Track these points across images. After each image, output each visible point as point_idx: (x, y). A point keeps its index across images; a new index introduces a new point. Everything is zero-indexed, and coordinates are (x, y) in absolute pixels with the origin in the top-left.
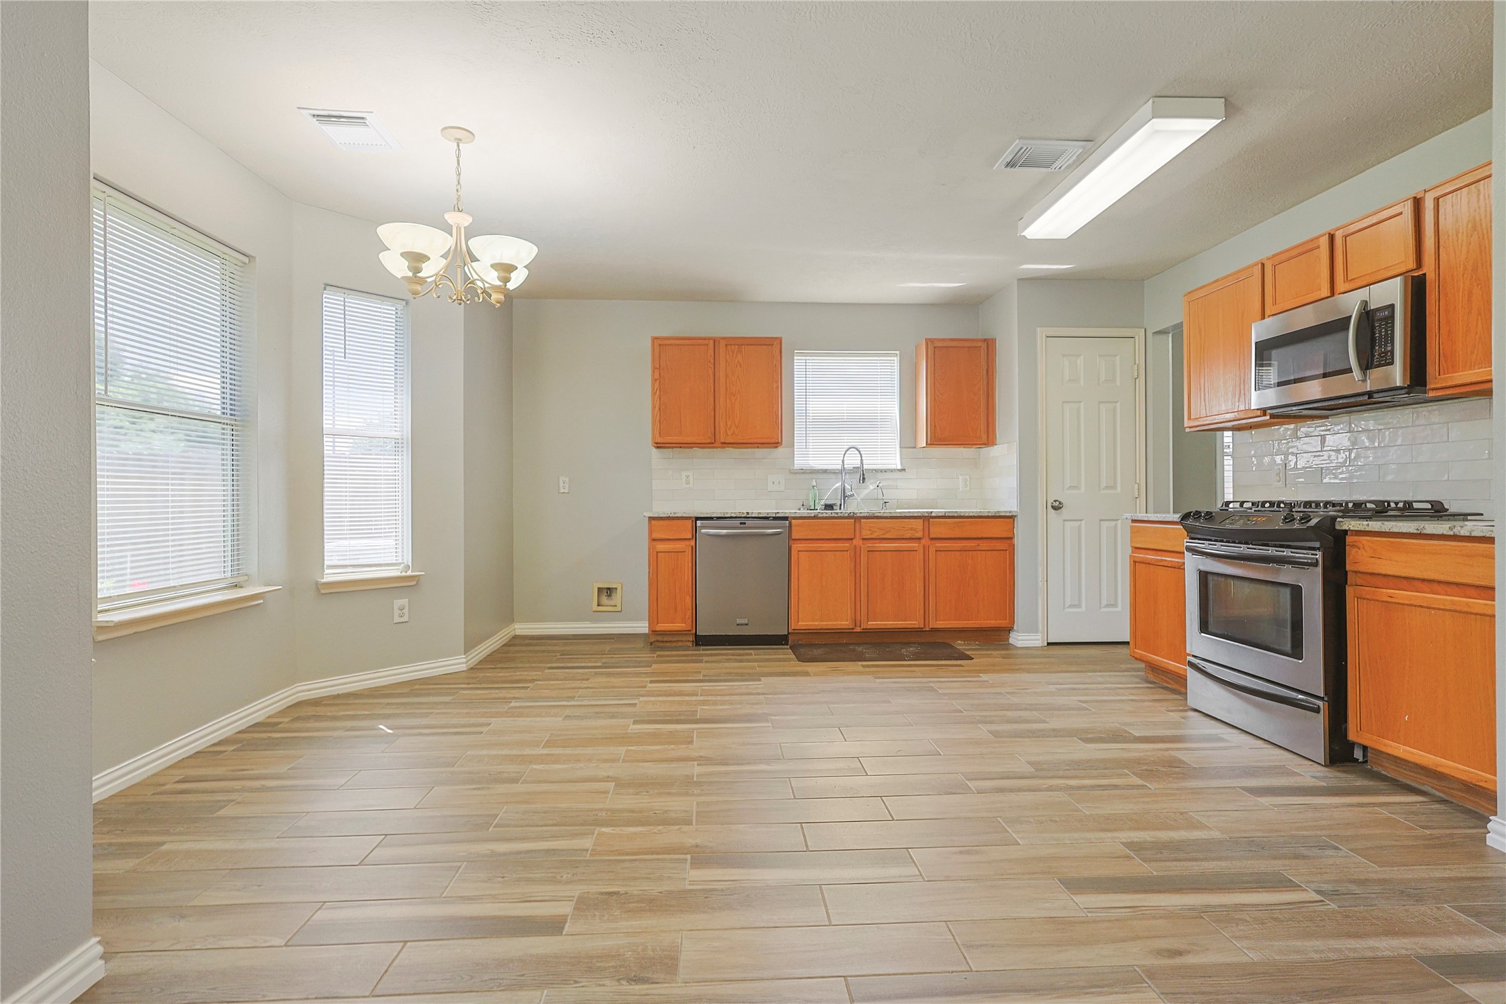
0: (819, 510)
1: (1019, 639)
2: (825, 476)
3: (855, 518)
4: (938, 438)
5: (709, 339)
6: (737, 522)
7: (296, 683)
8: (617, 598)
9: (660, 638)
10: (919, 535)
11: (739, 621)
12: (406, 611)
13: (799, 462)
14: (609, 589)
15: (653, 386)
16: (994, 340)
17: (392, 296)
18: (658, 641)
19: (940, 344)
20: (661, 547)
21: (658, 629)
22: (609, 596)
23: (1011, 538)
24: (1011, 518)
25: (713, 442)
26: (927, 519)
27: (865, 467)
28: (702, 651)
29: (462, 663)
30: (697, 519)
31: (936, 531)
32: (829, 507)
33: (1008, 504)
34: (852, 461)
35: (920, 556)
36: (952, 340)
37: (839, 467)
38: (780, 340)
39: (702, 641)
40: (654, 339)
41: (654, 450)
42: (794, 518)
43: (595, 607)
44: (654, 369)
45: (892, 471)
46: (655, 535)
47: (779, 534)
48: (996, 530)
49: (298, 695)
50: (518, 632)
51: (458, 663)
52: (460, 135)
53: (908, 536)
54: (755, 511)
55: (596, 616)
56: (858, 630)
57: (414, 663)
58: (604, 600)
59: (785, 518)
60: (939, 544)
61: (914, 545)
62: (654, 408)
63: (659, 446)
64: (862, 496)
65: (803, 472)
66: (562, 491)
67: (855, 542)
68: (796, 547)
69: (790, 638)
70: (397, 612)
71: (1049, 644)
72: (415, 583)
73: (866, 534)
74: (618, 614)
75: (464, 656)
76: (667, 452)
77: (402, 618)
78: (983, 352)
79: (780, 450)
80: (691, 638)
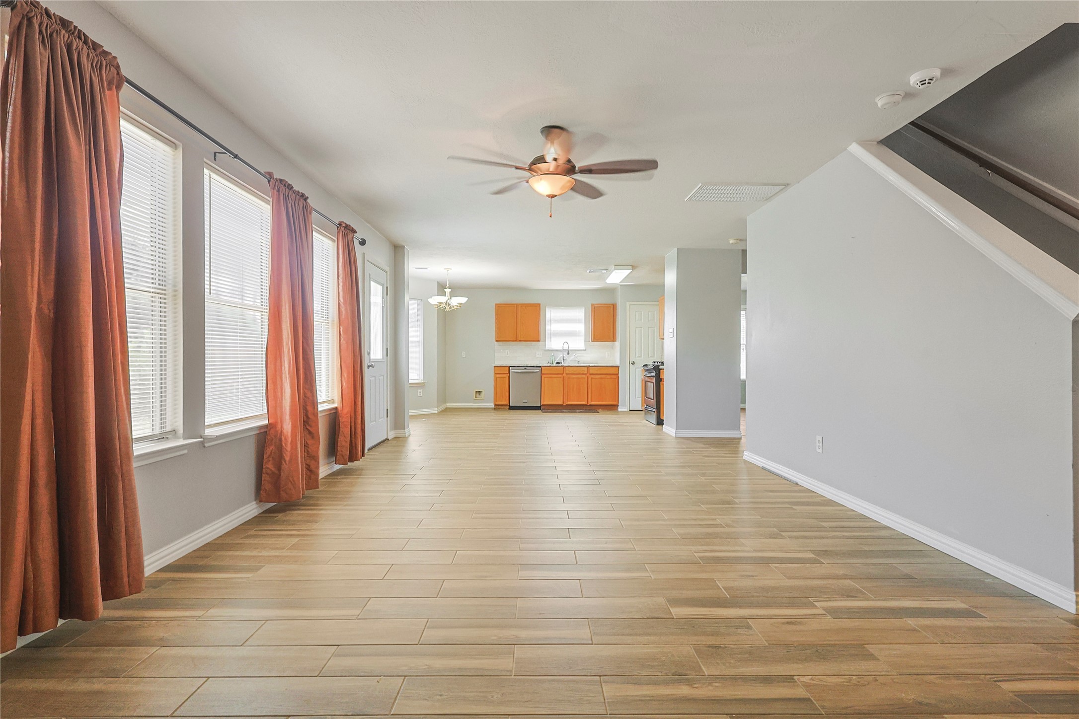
0: (555, 364)
1: (620, 409)
2: (556, 352)
3: (564, 367)
4: (595, 339)
5: (515, 304)
6: (524, 368)
8: (483, 394)
9: (497, 407)
10: (586, 373)
11: (524, 401)
12: (421, 393)
13: (547, 347)
14: (480, 392)
15: (495, 320)
16: (616, 304)
17: (418, 299)
18: (498, 407)
19: (596, 306)
20: (498, 376)
21: (497, 403)
22: (480, 394)
23: (618, 374)
24: (618, 367)
25: (516, 340)
26: (588, 367)
27: (570, 349)
28: (513, 412)
30: (510, 367)
31: (592, 371)
32: (558, 363)
33: (617, 363)
34: (566, 347)
35: (586, 380)
36: (605, 304)
37: (562, 349)
38: (540, 304)
39: (512, 408)
40: (496, 304)
41: (496, 342)
42: (543, 367)
43: (475, 398)
44: (496, 315)
45: (581, 350)
46: (496, 372)
47: (538, 372)
48: (613, 371)
50: (448, 407)
51: (435, 410)
52: (448, 269)
53: (582, 373)
54: (529, 364)
55: (476, 401)
56: (564, 405)
58: (478, 395)
59: (540, 367)
60: (592, 376)
61: (584, 376)
62: (496, 328)
63: (497, 341)
64: (570, 359)
65: (549, 350)
66: (463, 357)
67: (564, 375)
68: (543, 376)
69: (542, 407)
70: (419, 393)
71: (630, 410)
72: (424, 385)
73: (567, 372)
74: (482, 401)
75: (437, 409)
76: (500, 343)
77: (420, 395)
78: (612, 309)
79: (540, 342)
80: (508, 407)
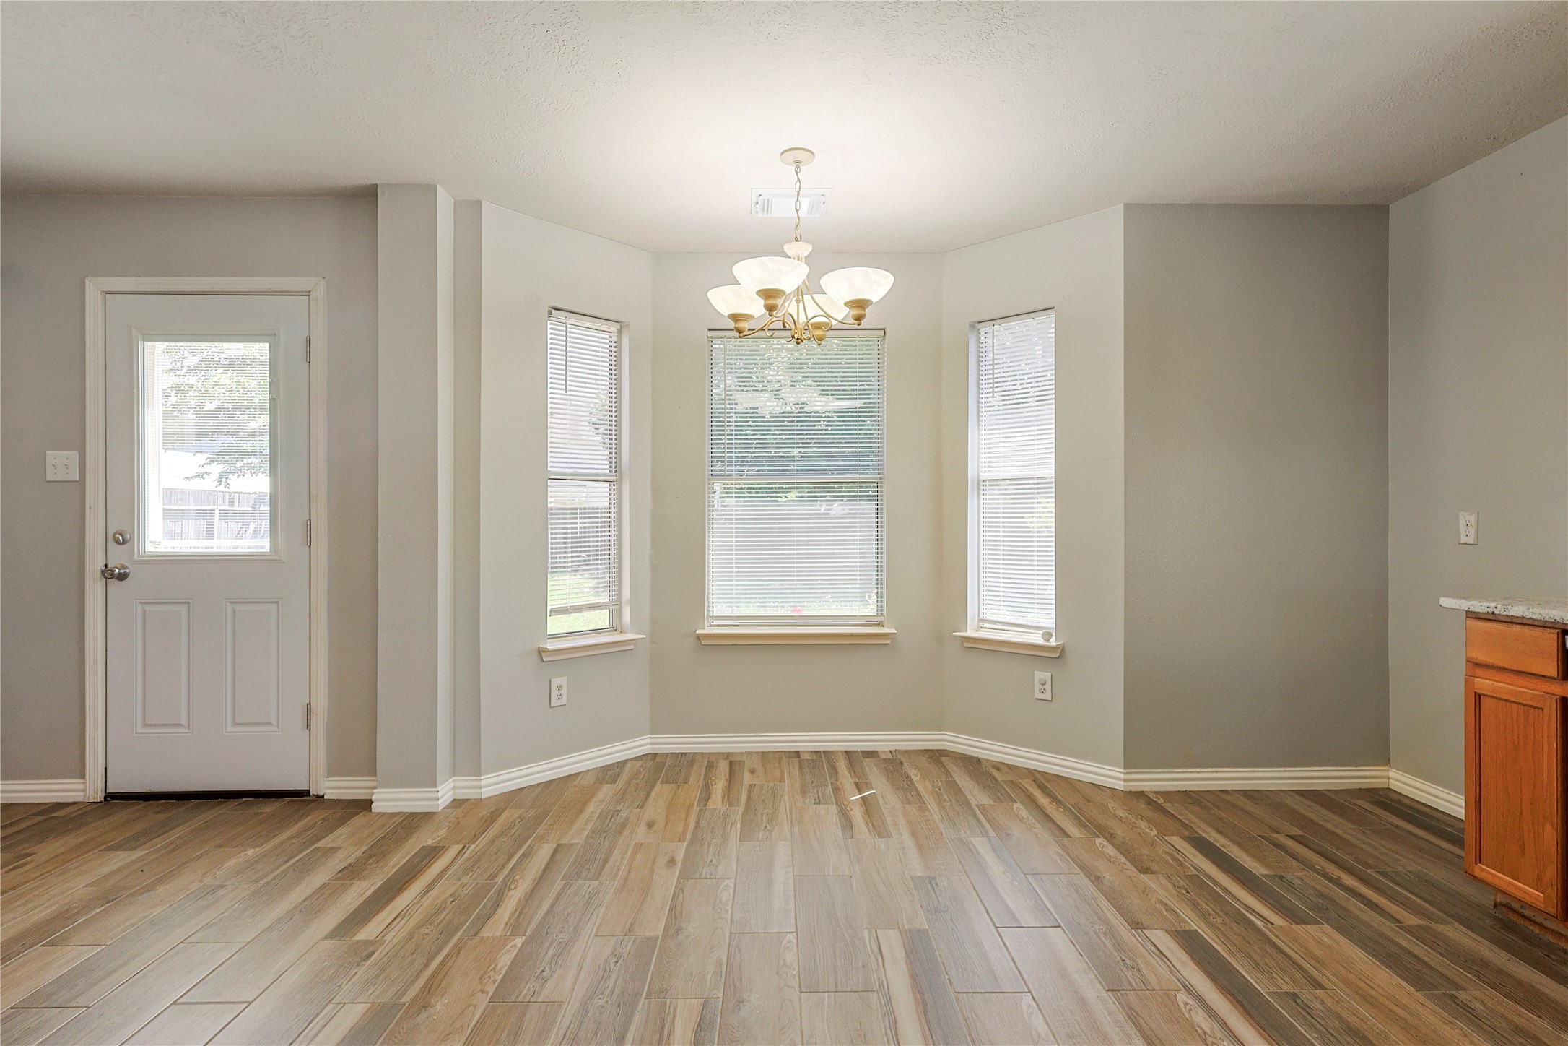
7: (943, 730)
12: (1048, 687)
17: (1031, 310)
29: (1120, 779)
49: (945, 743)
52: (797, 157)
57: (1056, 754)
66: (1463, 540)
70: (1037, 686)
72: (1058, 655)
75: (1122, 770)
77: (1043, 695)
